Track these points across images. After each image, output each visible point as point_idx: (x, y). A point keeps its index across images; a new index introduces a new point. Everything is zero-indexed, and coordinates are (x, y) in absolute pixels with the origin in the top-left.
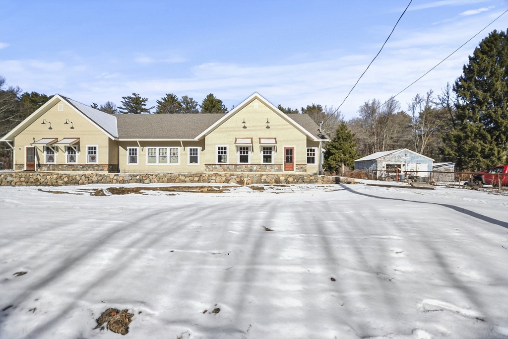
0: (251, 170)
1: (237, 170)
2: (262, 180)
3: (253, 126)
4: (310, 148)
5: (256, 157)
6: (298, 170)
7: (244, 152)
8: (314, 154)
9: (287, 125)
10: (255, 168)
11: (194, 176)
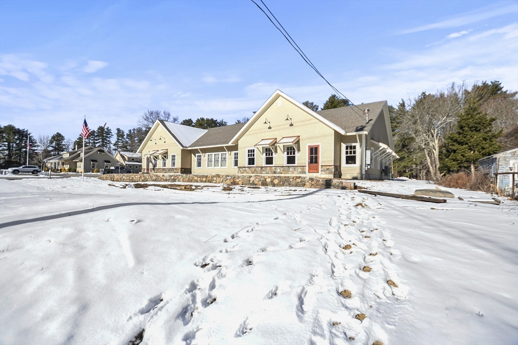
0: (275, 173)
1: (263, 172)
2: (251, 182)
3: (278, 126)
4: (349, 145)
5: (280, 158)
6: (324, 173)
7: (269, 153)
8: (355, 152)
9: (311, 119)
10: (279, 171)
11: (203, 176)
